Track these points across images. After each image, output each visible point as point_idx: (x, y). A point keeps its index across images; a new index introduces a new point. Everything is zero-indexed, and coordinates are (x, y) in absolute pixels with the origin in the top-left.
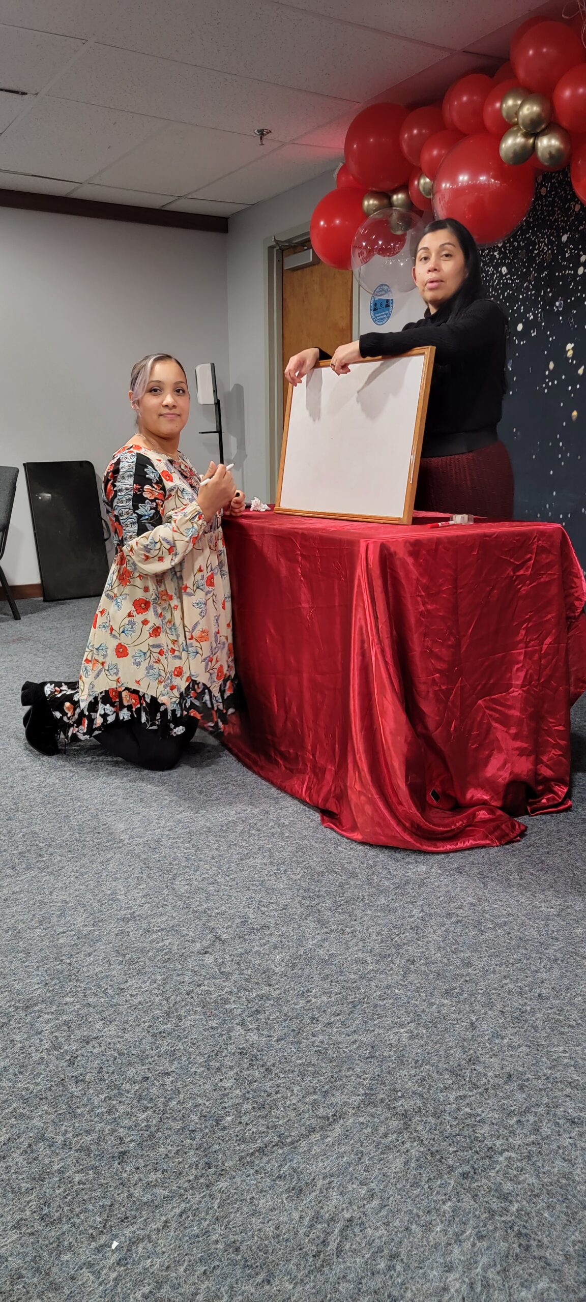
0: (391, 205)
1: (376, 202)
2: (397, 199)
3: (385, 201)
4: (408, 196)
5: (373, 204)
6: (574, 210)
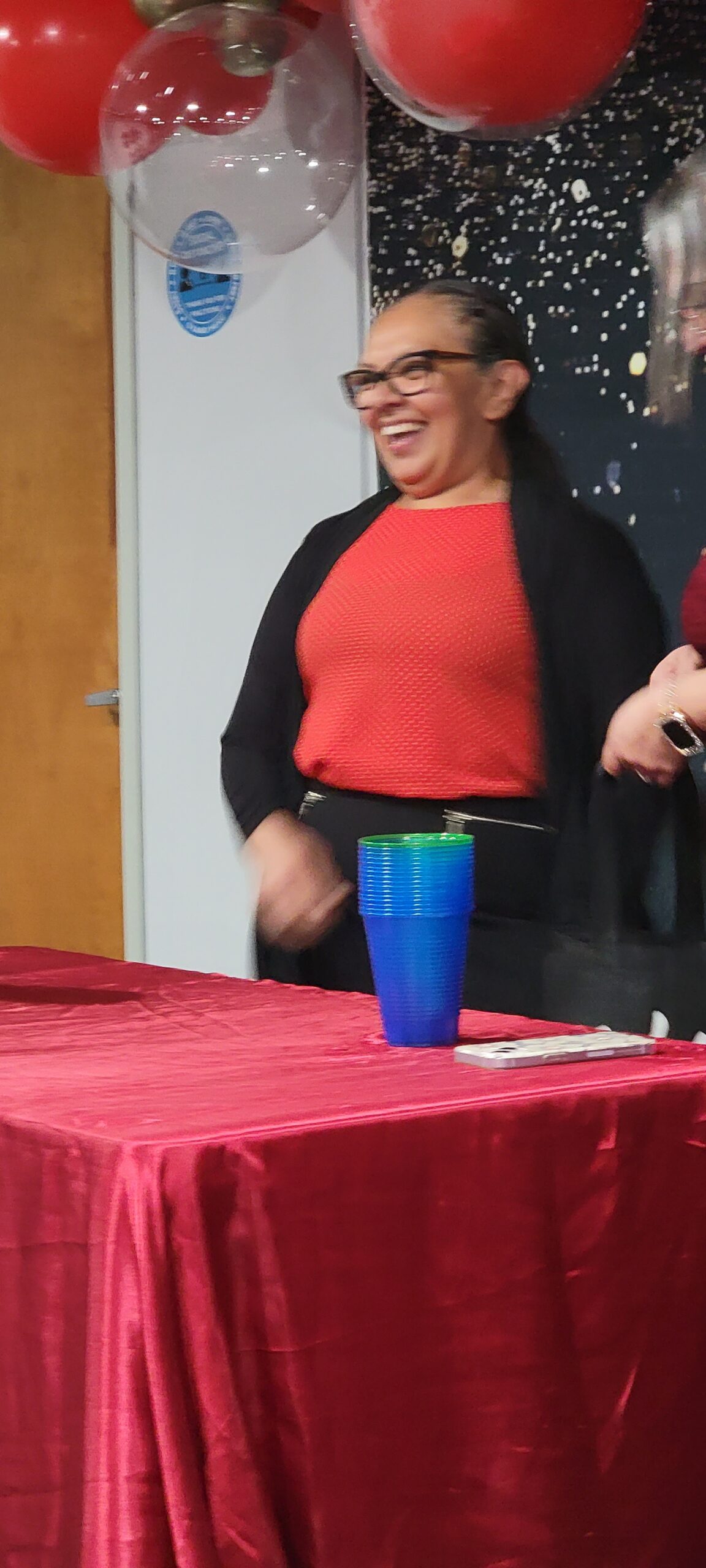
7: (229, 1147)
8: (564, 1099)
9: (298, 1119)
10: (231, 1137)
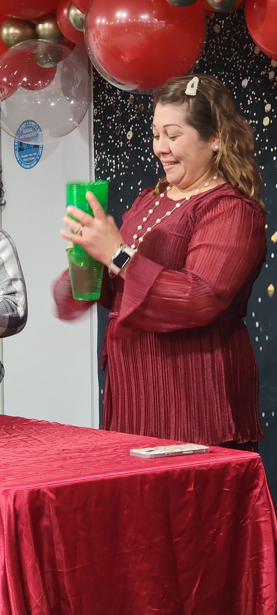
0: (36, 36)
1: (17, 31)
2: (44, 29)
3: (29, 31)
4: (56, 26)
5: (14, 34)
6: (253, 53)
7: (41, 490)
8: (174, 471)
9: (69, 479)
10: (42, 486)
